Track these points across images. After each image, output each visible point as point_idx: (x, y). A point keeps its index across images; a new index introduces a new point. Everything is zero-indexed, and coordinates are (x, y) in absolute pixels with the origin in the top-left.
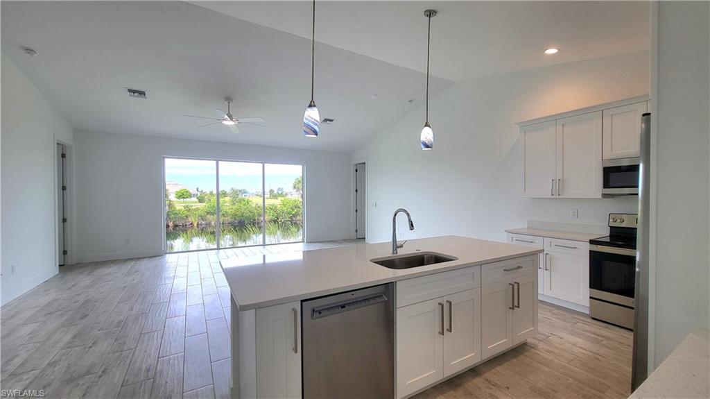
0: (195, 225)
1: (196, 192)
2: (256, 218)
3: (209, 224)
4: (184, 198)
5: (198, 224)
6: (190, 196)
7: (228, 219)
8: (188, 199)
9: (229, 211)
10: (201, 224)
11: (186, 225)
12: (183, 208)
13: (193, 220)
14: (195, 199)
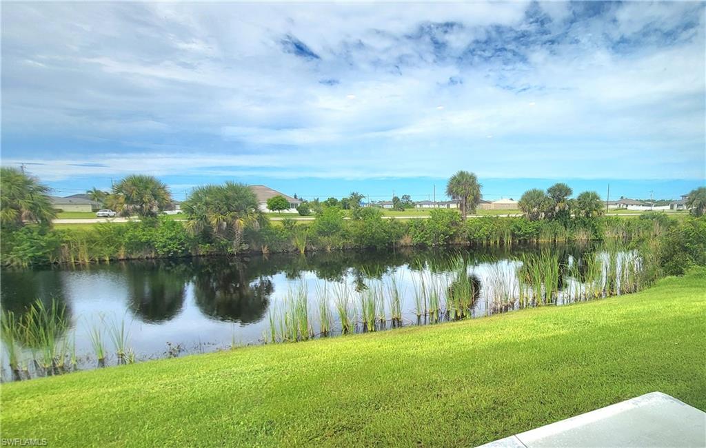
0: (303, 252)
1: (295, 202)
2: (394, 241)
3: (323, 250)
4: (279, 209)
5: (306, 251)
6: (288, 206)
7: (351, 242)
8: (286, 211)
9: (352, 230)
10: (311, 251)
11: (288, 252)
12: (281, 225)
13: (299, 244)
14: (294, 211)
